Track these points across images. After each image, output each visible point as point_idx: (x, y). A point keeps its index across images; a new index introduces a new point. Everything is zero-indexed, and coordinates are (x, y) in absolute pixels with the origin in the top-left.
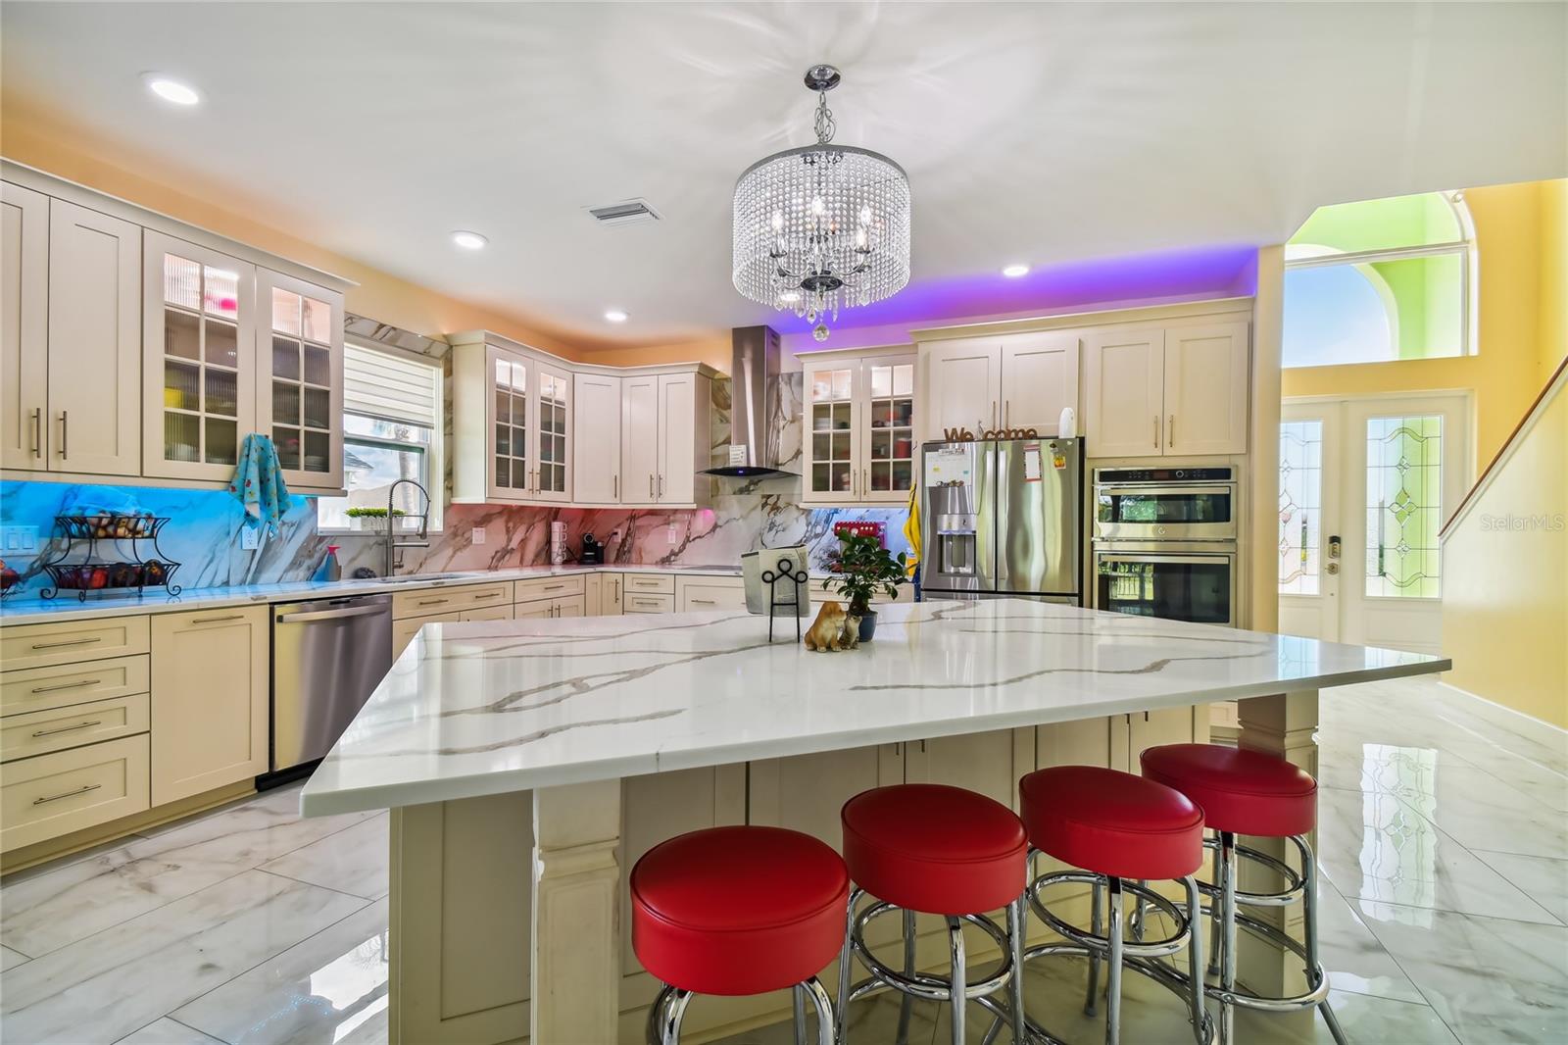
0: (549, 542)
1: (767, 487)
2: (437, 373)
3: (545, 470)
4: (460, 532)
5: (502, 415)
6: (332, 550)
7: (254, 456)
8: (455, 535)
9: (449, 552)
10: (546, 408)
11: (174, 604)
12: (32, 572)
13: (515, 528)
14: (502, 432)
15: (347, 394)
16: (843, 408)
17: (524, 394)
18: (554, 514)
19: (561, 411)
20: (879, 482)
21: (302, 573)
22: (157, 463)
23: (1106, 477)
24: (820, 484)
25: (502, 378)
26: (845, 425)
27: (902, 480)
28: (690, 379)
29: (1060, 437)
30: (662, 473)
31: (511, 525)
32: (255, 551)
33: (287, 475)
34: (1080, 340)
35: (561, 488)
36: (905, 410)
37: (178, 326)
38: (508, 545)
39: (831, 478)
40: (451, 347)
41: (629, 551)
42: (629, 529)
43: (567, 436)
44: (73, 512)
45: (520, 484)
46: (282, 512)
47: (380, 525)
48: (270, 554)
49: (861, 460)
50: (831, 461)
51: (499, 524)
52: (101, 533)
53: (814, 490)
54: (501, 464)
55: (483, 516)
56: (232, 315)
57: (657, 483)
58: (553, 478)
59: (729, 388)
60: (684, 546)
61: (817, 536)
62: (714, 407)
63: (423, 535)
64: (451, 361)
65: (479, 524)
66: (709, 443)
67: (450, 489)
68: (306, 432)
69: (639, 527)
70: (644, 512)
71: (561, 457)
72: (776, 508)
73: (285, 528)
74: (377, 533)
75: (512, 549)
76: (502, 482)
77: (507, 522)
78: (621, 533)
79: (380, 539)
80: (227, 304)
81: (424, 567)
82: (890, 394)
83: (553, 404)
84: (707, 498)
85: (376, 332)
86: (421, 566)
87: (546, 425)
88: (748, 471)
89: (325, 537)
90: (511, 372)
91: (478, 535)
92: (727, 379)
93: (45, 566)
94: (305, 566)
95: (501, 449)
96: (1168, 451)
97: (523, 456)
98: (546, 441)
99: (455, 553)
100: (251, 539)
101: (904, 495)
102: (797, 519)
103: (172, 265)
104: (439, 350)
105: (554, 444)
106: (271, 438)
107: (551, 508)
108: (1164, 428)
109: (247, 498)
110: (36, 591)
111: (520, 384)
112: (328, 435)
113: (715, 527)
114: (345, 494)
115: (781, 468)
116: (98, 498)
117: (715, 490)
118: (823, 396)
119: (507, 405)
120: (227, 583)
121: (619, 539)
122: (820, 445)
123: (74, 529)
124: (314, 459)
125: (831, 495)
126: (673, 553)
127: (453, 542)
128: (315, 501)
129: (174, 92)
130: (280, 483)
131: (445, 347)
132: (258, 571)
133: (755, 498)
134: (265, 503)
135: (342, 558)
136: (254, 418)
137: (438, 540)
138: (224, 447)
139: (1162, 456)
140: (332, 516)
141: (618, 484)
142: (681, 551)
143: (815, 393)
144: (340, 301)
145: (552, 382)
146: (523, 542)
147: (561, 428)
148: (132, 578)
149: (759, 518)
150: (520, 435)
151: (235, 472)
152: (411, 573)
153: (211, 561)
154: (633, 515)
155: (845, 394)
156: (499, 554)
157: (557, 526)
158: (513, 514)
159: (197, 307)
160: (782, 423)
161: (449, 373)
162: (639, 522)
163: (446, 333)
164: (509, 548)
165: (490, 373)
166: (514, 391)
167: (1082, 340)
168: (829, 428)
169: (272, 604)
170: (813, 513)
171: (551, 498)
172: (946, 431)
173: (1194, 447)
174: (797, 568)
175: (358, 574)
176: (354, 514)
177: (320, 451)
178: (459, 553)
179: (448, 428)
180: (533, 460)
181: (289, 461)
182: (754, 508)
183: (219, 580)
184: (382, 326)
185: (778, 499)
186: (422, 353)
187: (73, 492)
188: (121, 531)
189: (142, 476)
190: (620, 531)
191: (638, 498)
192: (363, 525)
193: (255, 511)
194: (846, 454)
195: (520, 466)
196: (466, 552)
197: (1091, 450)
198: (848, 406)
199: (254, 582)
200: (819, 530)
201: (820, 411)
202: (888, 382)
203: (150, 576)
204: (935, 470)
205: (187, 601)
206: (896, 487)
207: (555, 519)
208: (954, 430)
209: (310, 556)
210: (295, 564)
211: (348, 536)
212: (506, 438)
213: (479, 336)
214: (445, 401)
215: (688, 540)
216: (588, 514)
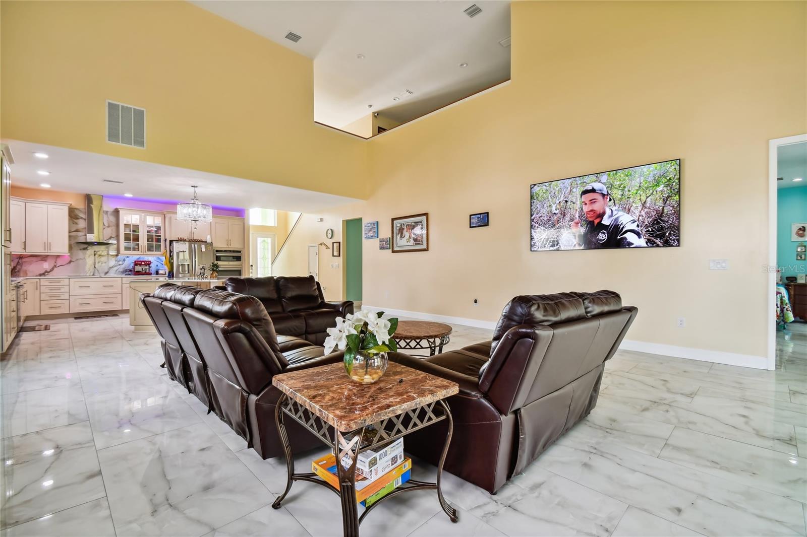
16: (136, 228)
20: (150, 248)
23: (217, 251)
24: (128, 249)
26: (137, 232)
28: (65, 208)
29: (207, 242)
30: (50, 242)
36: (158, 229)
39: (132, 247)
41: (19, 271)
42: (18, 262)
49: (143, 242)
50: (132, 242)
57: (44, 246)
60: (52, 270)
61: (120, 265)
62: (73, 219)
69: (24, 262)
70: (29, 256)
72: (101, 255)
82: (153, 224)
84: (71, 251)
88: (97, 244)
92: (79, 210)
96: (230, 247)
108: (229, 242)
113: (70, 262)
117: (71, 248)
118: (129, 222)
122: (127, 237)
125: (132, 252)
126: (46, 272)
133: (91, 252)
139: (228, 247)
141: (24, 244)
149: (93, 259)
154: (21, 257)
155: (136, 222)
160: (104, 227)
162: (24, 260)
168: (131, 232)
172: (178, 238)
173: (235, 246)
182: (90, 255)
191: (35, 250)
194: (138, 240)
197: (213, 245)
198: (138, 226)
200: (121, 263)
201: (127, 226)
202: (152, 221)
204: (178, 248)
206: (156, 251)
208: (181, 238)
215: (55, 266)
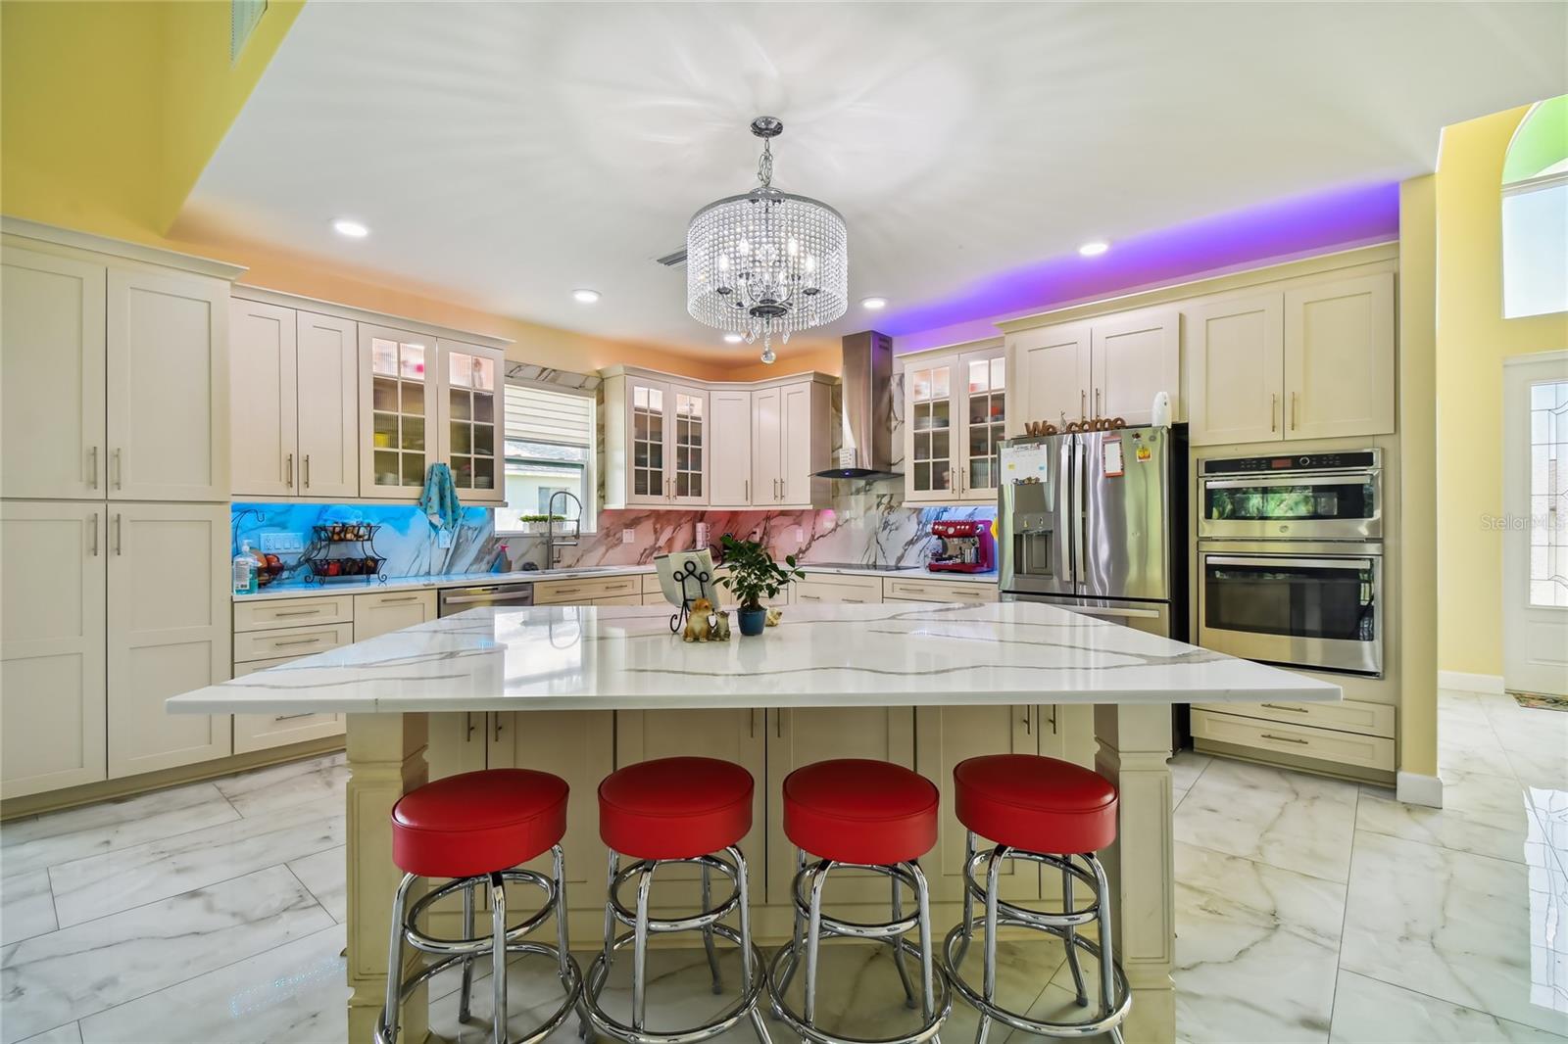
0: (694, 539)
1: (881, 487)
2: (593, 401)
3: (682, 478)
4: (612, 533)
5: (641, 434)
6: (503, 548)
7: (435, 479)
8: (608, 535)
9: (603, 549)
10: (682, 424)
11: (382, 587)
12: (300, 564)
13: (662, 528)
14: (640, 448)
15: (507, 425)
16: (942, 408)
17: (660, 413)
18: (700, 516)
19: (697, 426)
20: (977, 479)
21: (484, 566)
22: (370, 488)
23: (1213, 467)
24: (921, 484)
25: (640, 401)
26: (945, 423)
28: (806, 387)
29: (1155, 424)
30: (784, 477)
31: (658, 526)
32: (448, 549)
33: (460, 492)
34: (1181, 315)
35: (699, 494)
36: (1000, 405)
37: (383, 388)
38: (656, 544)
39: (932, 477)
40: (603, 380)
42: (765, 528)
43: (704, 447)
44: (320, 523)
45: (657, 490)
46: (455, 520)
47: (543, 528)
48: (461, 550)
49: (959, 456)
50: (931, 460)
51: (647, 526)
52: (336, 537)
53: (916, 489)
54: (640, 476)
55: (631, 519)
56: (420, 377)
57: (780, 485)
58: (689, 484)
60: (809, 544)
62: (834, 411)
63: (577, 536)
64: (603, 391)
65: (628, 526)
66: (822, 447)
67: (602, 497)
68: (475, 459)
69: (773, 527)
70: (776, 514)
71: (697, 465)
72: (888, 507)
73: (470, 532)
74: (542, 535)
75: (660, 547)
76: (640, 490)
77: (655, 524)
78: (759, 532)
79: (544, 540)
80: (420, 369)
81: (581, 562)
82: (987, 389)
83: (689, 420)
84: (825, 501)
85: (540, 375)
86: (578, 561)
87: (683, 439)
88: (860, 473)
89: (500, 539)
90: (649, 397)
91: (628, 536)
93: (308, 560)
94: (485, 560)
95: (639, 462)
96: (1290, 434)
97: (661, 467)
98: (682, 453)
99: (607, 551)
100: (445, 539)
102: (909, 518)
103: (378, 345)
104: (592, 383)
105: (691, 453)
106: (449, 465)
107: (697, 512)
108: (1285, 408)
109: (429, 511)
110: (302, 577)
111: (657, 404)
112: (492, 460)
113: (837, 525)
114: (506, 505)
115: (888, 469)
116: (337, 513)
117: (831, 492)
118: (927, 396)
119: (647, 425)
120: (428, 573)
122: (921, 444)
123: (323, 534)
124: (483, 479)
125: (931, 494)
126: (801, 551)
127: (606, 542)
128: (493, 510)
129: (351, 229)
130: (453, 498)
131: (598, 381)
132: (451, 565)
133: (870, 498)
134: (443, 515)
135: (510, 554)
136: (438, 450)
137: (593, 540)
138: (415, 473)
139: (1284, 441)
140: (507, 521)
141: (749, 489)
142: (807, 549)
143: (917, 392)
144: (500, 355)
145: (690, 401)
146: (670, 541)
147: (697, 440)
148: (356, 568)
149: (874, 517)
150: (657, 450)
151: (423, 492)
152: (570, 566)
153: (418, 556)
154: (769, 516)
155: (943, 392)
156: (647, 552)
157: (700, 527)
158: (660, 518)
159: (396, 374)
160: (893, 424)
161: (601, 401)
162: (773, 522)
163: (599, 368)
164: (657, 546)
165: (630, 397)
166: (651, 412)
167: (1183, 312)
168: (929, 427)
169: (439, 589)
170: (923, 512)
171: (688, 503)
172: (1027, 425)
174: (700, 569)
175: (529, 567)
176: (526, 519)
177: (486, 472)
178: (610, 551)
179: (601, 448)
180: (670, 469)
181: (463, 482)
183: (422, 572)
184: (545, 369)
185: (891, 498)
186: (579, 389)
187: (324, 509)
188: (349, 536)
189: (359, 497)
190: (758, 530)
191: (765, 501)
192: (531, 529)
193: (437, 520)
194: (945, 452)
195: (657, 477)
196: (619, 549)
197: (1195, 438)
198: (946, 404)
199: (448, 572)
201: (921, 410)
202: (986, 375)
203: (367, 568)
204: (1011, 466)
205: (391, 585)
207: (701, 521)
208: (1035, 424)
209: (490, 553)
210: (478, 559)
211: (518, 537)
212: (645, 453)
213: (620, 369)
214: (597, 425)
216: (733, 516)
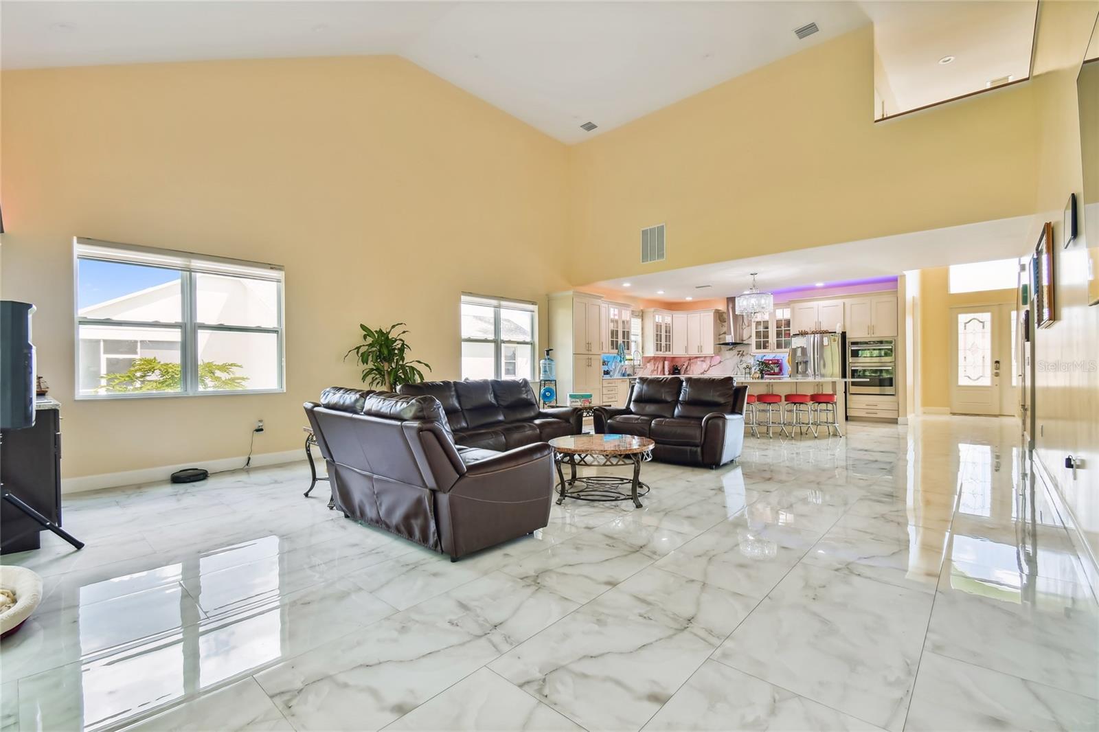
0: (664, 368)
1: (739, 348)
2: (640, 320)
3: (667, 345)
5: (657, 331)
7: (621, 347)
10: (666, 327)
13: (656, 362)
14: (657, 335)
15: (631, 331)
16: (766, 323)
17: (661, 324)
18: (664, 359)
19: (669, 327)
20: (779, 346)
23: (853, 344)
24: (758, 347)
25: (657, 320)
26: (767, 328)
27: (787, 344)
28: (712, 314)
29: (837, 332)
30: (702, 344)
33: (625, 351)
35: (670, 351)
36: (788, 323)
39: (763, 345)
40: (643, 312)
41: (689, 370)
42: (689, 363)
45: (661, 350)
47: (632, 362)
49: (773, 339)
50: (762, 340)
51: (652, 361)
53: (756, 349)
54: (657, 345)
55: (649, 360)
56: (617, 318)
57: (700, 348)
58: (668, 348)
59: (725, 316)
62: (719, 322)
63: (640, 365)
64: (643, 316)
65: (648, 362)
66: (718, 335)
67: (643, 352)
68: (626, 341)
69: (692, 363)
70: (695, 357)
71: (670, 340)
72: (742, 355)
74: (631, 364)
75: (655, 369)
76: (657, 350)
78: (686, 364)
79: (632, 366)
82: (782, 318)
83: (668, 324)
84: (718, 352)
87: (666, 332)
88: (733, 344)
90: (659, 319)
91: (649, 366)
92: (724, 313)
95: (657, 341)
97: (662, 341)
98: (666, 336)
101: (788, 350)
102: (750, 358)
104: (640, 314)
105: (668, 338)
106: (622, 343)
107: (664, 357)
108: (871, 329)
111: (661, 321)
112: (629, 341)
113: (720, 362)
115: (744, 342)
117: (720, 350)
118: (759, 319)
119: (658, 327)
121: (685, 367)
122: (758, 334)
125: (763, 350)
126: (704, 371)
127: (644, 368)
130: (624, 353)
133: (735, 352)
136: (620, 339)
139: (871, 337)
141: (686, 348)
142: (708, 370)
143: (756, 317)
145: (667, 318)
146: (658, 367)
147: (670, 333)
149: (737, 359)
150: (661, 335)
154: (691, 358)
155: (766, 317)
156: (653, 371)
157: (666, 363)
160: (744, 327)
161: (642, 320)
162: (693, 360)
163: (642, 309)
165: (654, 319)
166: (659, 324)
167: (844, 302)
168: (761, 329)
170: (756, 356)
171: (668, 354)
172: (799, 331)
177: (628, 345)
178: (644, 371)
179: (643, 336)
180: (663, 343)
181: (624, 348)
182: (734, 355)
185: (743, 352)
186: (637, 316)
191: (693, 352)
194: (768, 337)
195: (661, 345)
197: (848, 335)
198: (768, 322)
201: (758, 323)
202: (782, 314)
204: (796, 343)
206: (785, 348)
208: (802, 331)
212: (658, 337)
213: (652, 310)
214: (642, 328)
215: (710, 366)
216: (674, 358)
